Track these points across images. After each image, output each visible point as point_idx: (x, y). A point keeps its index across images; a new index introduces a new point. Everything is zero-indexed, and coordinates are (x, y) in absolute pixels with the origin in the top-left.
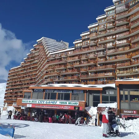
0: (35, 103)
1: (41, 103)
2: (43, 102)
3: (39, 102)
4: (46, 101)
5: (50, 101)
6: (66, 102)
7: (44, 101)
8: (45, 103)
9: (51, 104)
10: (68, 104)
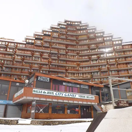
0: (52, 95)
1: (59, 95)
2: (61, 95)
3: (57, 94)
4: (65, 93)
5: (69, 94)
6: (84, 96)
7: (63, 93)
8: (64, 96)
9: (71, 97)
10: (86, 98)
